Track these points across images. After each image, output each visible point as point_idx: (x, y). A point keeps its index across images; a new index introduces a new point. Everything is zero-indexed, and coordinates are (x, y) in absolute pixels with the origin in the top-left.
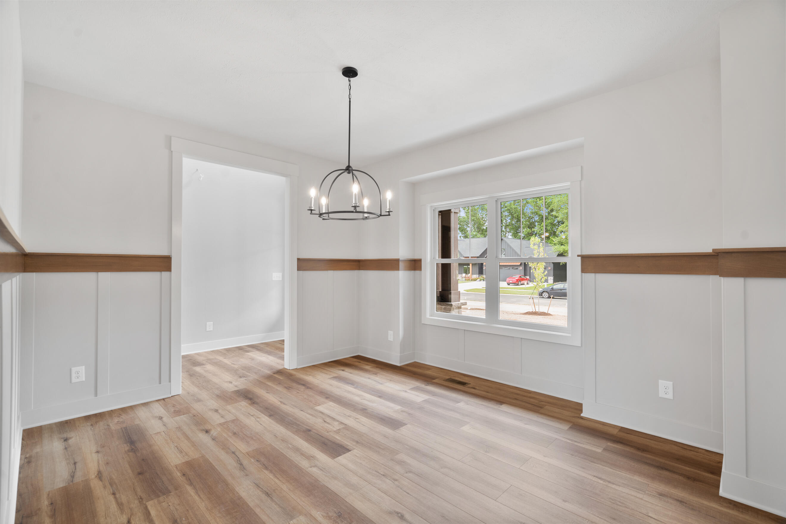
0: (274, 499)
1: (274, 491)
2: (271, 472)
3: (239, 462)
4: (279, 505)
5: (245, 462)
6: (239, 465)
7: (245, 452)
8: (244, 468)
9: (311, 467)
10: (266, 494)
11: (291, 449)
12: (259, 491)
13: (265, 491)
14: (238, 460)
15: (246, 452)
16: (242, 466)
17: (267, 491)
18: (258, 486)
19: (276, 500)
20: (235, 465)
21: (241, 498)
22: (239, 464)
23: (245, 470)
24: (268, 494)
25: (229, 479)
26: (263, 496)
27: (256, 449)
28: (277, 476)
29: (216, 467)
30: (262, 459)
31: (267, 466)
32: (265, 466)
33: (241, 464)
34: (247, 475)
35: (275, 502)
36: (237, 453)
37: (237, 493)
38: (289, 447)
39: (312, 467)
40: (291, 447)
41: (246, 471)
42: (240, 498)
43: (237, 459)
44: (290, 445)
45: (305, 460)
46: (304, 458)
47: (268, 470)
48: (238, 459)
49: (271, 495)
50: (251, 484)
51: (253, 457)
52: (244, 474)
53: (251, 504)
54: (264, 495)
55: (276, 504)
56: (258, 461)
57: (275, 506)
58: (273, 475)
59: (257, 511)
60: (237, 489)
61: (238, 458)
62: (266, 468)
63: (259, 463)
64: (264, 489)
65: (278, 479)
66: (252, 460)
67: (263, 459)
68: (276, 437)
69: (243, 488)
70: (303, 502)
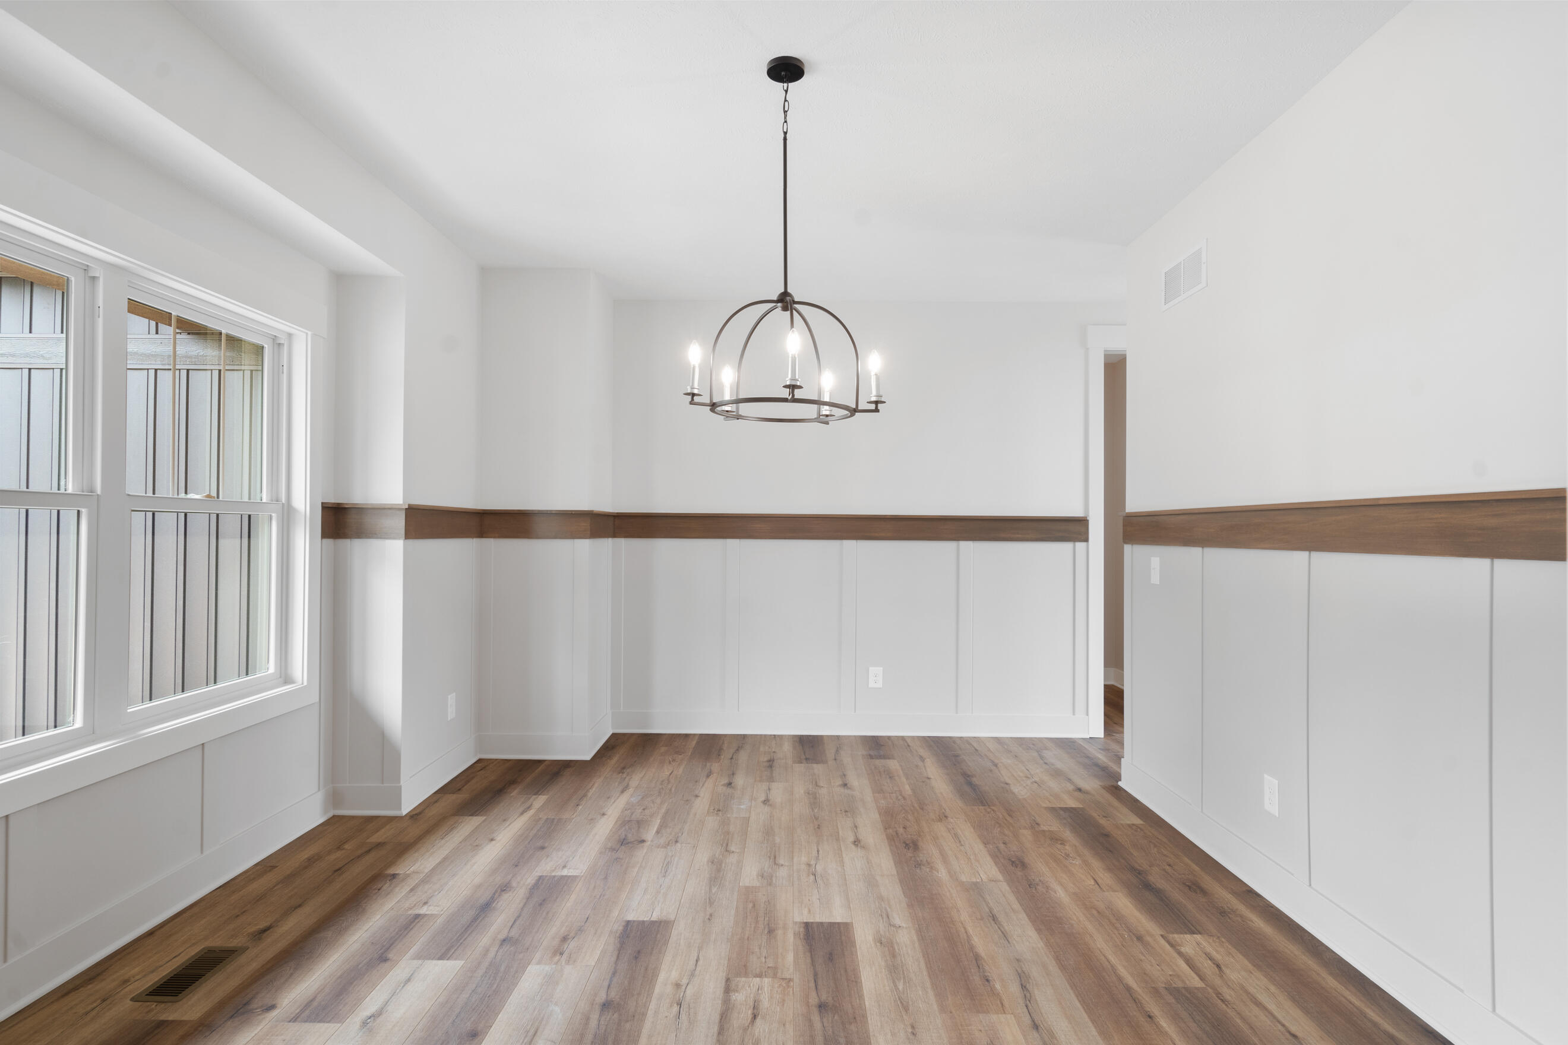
0: (988, 910)
1: (982, 919)
2: (972, 948)
3: (1028, 995)
4: (985, 901)
5: (1014, 988)
6: (1028, 986)
7: (1008, 1016)
8: (1020, 978)
9: (900, 927)
10: (996, 919)
11: (904, 978)
12: (1006, 928)
13: (996, 923)
14: (1030, 1001)
15: (1005, 1013)
16: (1023, 982)
17: (992, 922)
18: (1005, 935)
19: (985, 907)
20: (1036, 992)
21: (1036, 930)
22: (1027, 990)
23: (1020, 972)
24: (994, 918)
25: (1053, 967)
26: (1001, 918)
27: (978, 1012)
28: (965, 937)
29: (1078, 1005)
30: (976, 979)
31: (974, 961)
32: (977, 963)
33: (1023, 987)
34: (1018, 960)
35: (987, 906)
36: (1027, 1020)
37: (1042, 940)
38: (905, 982)
39: (898, 926)
40: (902, 981)
41: (1018, 969)
42: (1039, 931)
43: (1029, 1005)
44: (901, 987)
45: (897, 943)
46: (896, 948)
47: (976, 952)
48: (1028, 1002)
49: (989, 915)
50: (1014, 942)
51: (993, 993)
52: (1023, 966)
53: (1023, 916)
54: (999, 919)
55: (987, 904)
56: (988, 981)
57: (990, 901)
58: (972, 941)
59: (1016, 906)
60: (1041, 944)
61: (1026, 1006)
62: (977, 958)
63: (986, 974)
64: (997, 927)
65: (966, 932)
66: (998, 986)
67: (974, 980)
68: (913, 1027)
69: (1030, 942)
70: (949, 891)
